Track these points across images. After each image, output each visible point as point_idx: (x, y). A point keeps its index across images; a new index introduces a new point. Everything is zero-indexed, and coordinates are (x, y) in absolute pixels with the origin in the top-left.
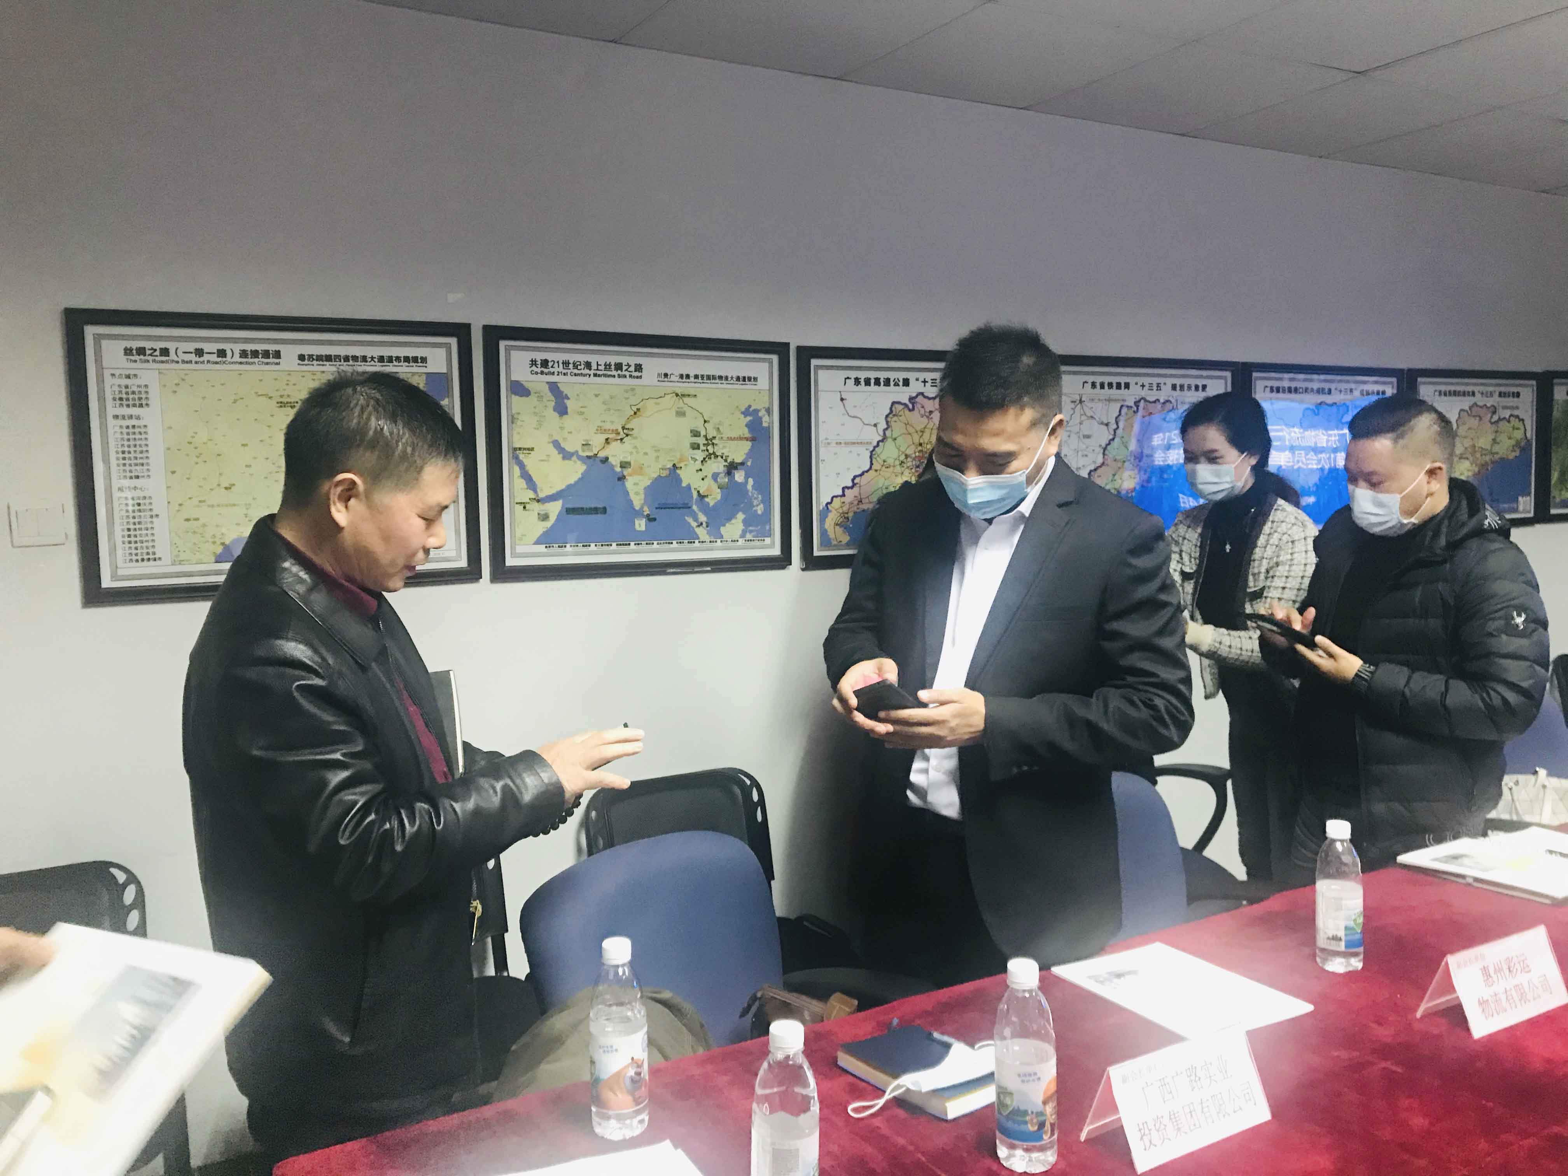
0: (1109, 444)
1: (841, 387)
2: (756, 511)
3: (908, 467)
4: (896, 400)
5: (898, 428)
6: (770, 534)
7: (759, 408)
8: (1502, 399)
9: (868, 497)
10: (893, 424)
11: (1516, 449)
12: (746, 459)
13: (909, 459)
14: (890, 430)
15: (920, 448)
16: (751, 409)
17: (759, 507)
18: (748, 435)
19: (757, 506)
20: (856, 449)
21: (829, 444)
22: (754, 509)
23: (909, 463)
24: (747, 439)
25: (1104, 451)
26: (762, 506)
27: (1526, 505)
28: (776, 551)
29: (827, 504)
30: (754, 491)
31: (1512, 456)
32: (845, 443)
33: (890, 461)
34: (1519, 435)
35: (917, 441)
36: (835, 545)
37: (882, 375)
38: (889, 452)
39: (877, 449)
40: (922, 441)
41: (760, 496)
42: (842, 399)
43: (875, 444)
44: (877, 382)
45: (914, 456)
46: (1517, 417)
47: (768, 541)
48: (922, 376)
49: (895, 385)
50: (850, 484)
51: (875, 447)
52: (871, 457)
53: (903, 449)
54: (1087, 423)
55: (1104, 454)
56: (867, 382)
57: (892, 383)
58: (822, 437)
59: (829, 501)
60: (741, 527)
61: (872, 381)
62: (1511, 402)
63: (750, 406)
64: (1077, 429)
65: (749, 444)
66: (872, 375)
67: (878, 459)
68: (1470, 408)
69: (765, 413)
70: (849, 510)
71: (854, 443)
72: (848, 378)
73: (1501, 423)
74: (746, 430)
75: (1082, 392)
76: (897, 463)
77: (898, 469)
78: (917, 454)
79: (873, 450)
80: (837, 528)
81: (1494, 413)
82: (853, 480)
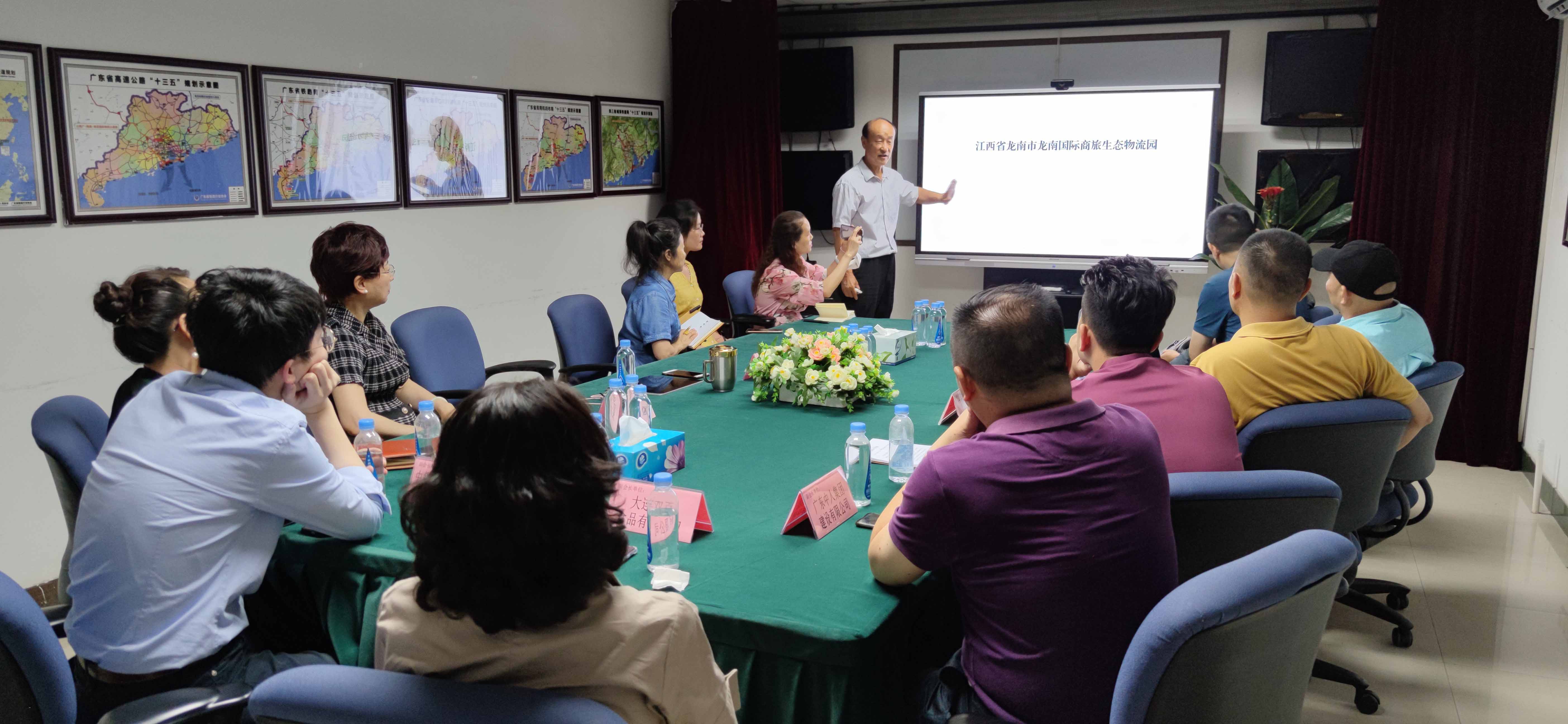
0: (306, 134)
1: (88, 82)
2: (22, 179)
3: (149, 147)
4: (135, 94)
5: (137, 117)
6: (35, 198)
7: (18, 96)
8: (570, 113)
9: (117, 169)
10: (133, 112)
11: (580, 147)
12: (10, 137)
13: (150, 141)
14: (131, 117)
15: (158, 132)
16: (11, 97)
17: (24, 177)
18: (11, 118)
19: (23, 175)
20: (104, 131)
21: (80, 126)
22: (21, 177)
23: (150, 143)
24: (9, 121)
25: (303, 138)
26: (27, 175)
27: (588, 185)
28: (42, 212)
29: (84, 174)
30: (19, 163)
31: (578, 152)
32: (95, 127)
33: (134, 142)
34: (581, 138)
35: (154, 127)
36: (92, 207)
37: (123, 74)
38: (132, 134)
39: (122, 132)
40: (159, 127)
41: (25, 168)
42: (89, 92)
43: (121, 128)
44: (118, 79)
45: (153, 138)
46: (580, 125)
47: (34, 203)
48: (155, 76)
49: (133, 82)
50: (102, 159)
51: (120, 130)
52: (118, 139)
53: (144, 132)
54: (287, 118)
55: (302, 142)
56: (110, 79)
57: (130, 81)
58: (75, 120)
59: (85, 171)
60: (10, 191)
61: (114, 78)
62: (575, 115)
63: (10, 94)
64: (280, 122)
65: (11, 126)
66: (114, 74)
67: (123, 139)
68: (551, 118)
69: (24, 100)
70: (102, 179)
71: (101, 127)
72: (93, 75)
73: (570, 129)
74: (8, 114)
75: (281, 94)
76: (140, 143)
77: (141, 148)
78: (156, 137)
79: (120, 132)
80: (93, 193)
81: (566, 122)
82: (104, 156)
